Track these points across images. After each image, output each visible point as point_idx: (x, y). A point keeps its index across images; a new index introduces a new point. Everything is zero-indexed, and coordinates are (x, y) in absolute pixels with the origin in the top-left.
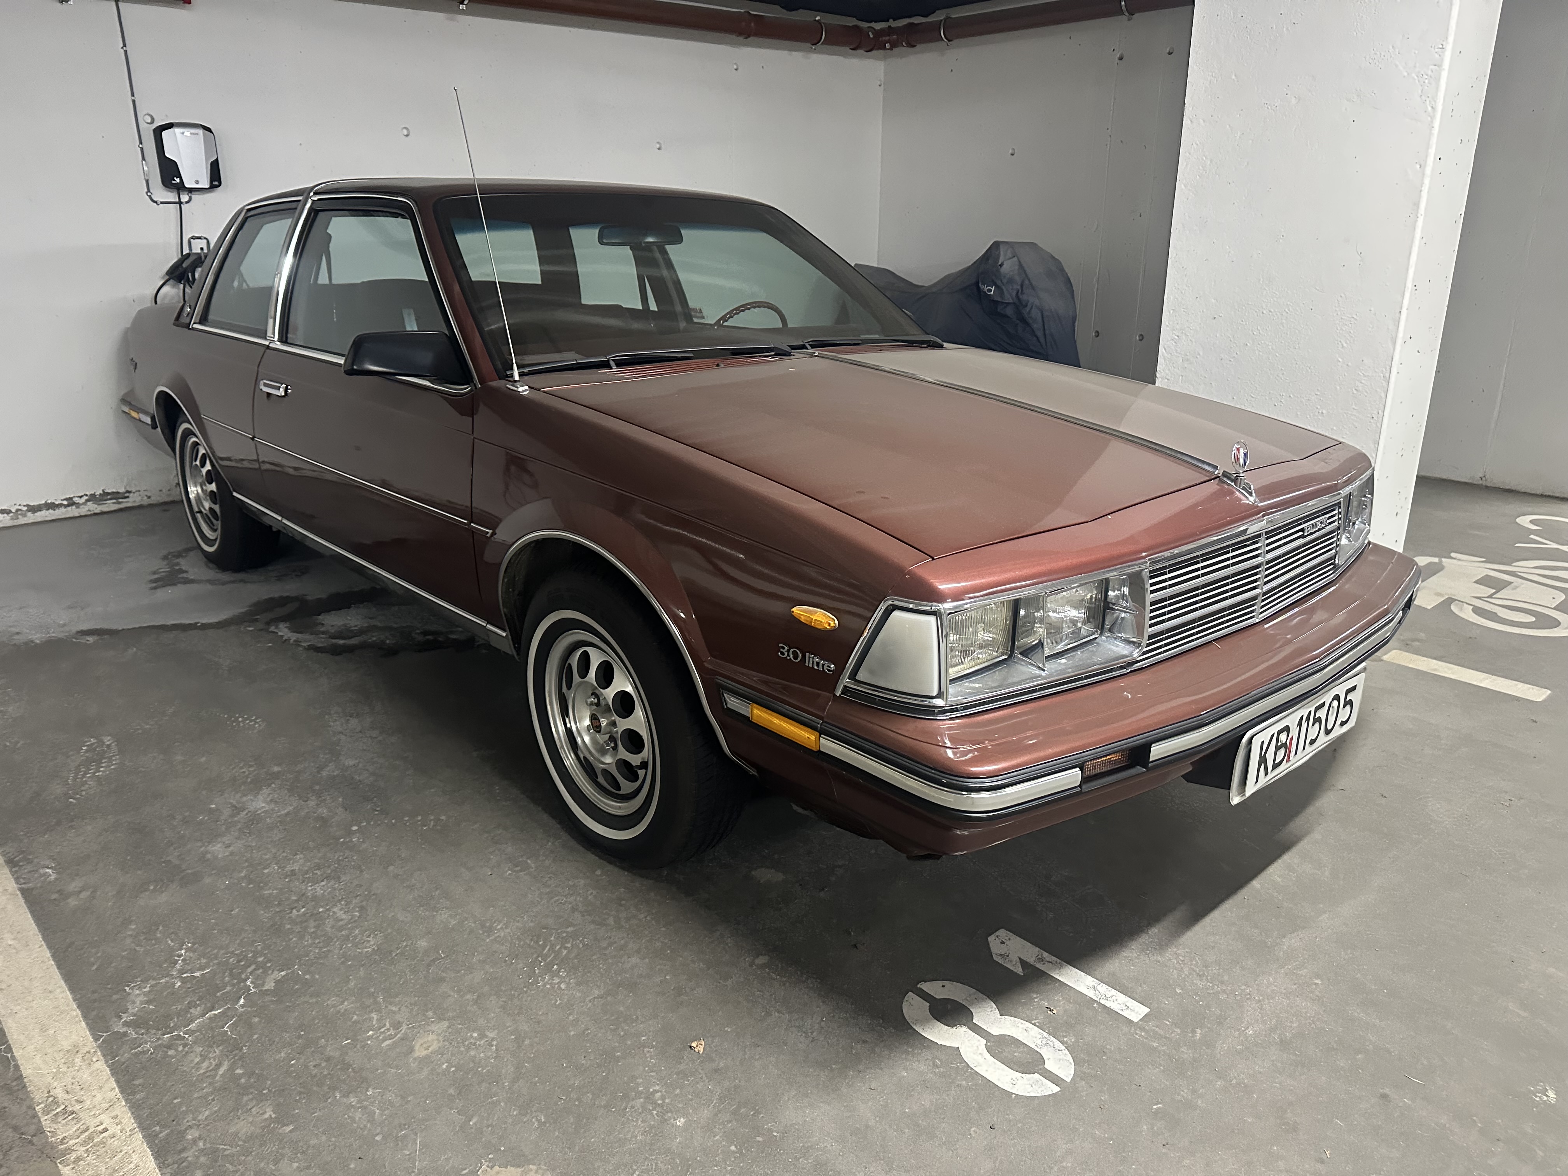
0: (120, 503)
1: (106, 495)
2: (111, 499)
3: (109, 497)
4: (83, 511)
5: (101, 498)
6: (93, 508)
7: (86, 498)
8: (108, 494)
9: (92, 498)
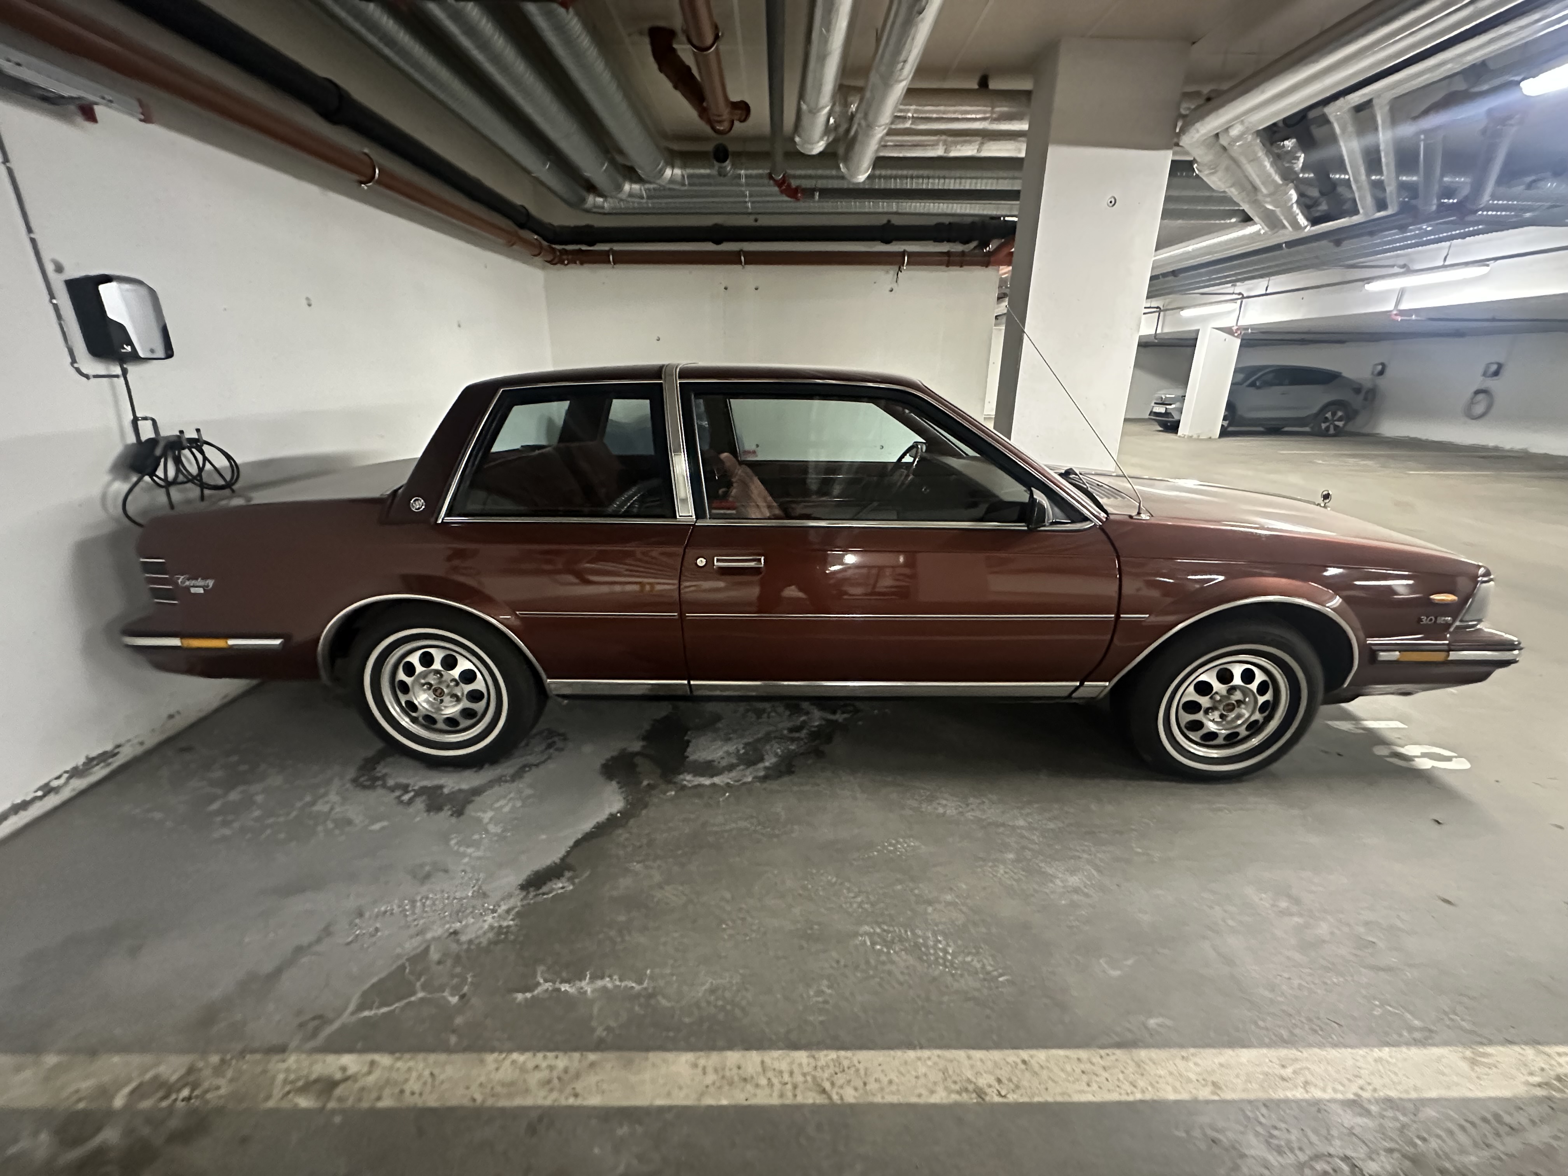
0: (109, 764)
1: (91, 762)
2: (97, 765)
3: (95, 762)
4: (66, 794)
5: (86, 767)
6: (80, 784)
7: (66, 775)
8: (93, 759)
9: (75, 773)
